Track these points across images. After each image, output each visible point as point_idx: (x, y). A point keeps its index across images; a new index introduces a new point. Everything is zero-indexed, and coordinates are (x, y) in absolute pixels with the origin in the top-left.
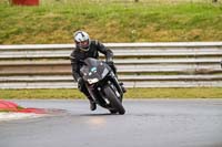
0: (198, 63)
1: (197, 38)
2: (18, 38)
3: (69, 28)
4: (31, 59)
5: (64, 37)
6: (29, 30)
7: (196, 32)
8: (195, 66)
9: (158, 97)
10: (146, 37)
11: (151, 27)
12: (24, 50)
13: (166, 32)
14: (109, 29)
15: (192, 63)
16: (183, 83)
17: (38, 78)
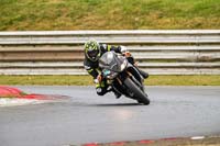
0: (200, 51)
1: (199, 26)
2: (22, 24)
3: (72, 15)
4: (34, 45)
5: (68, 24)
6: (33, 17)
7: (198, 19)
8: (197, 54)
9: (160, 84)
10: (148, 25)
11: (154, 15)
12: (28, 36)
13: (168, 20)
14: (112, 17)
15: (194, 51)
16: (185, 70)
17: (42, 64)
